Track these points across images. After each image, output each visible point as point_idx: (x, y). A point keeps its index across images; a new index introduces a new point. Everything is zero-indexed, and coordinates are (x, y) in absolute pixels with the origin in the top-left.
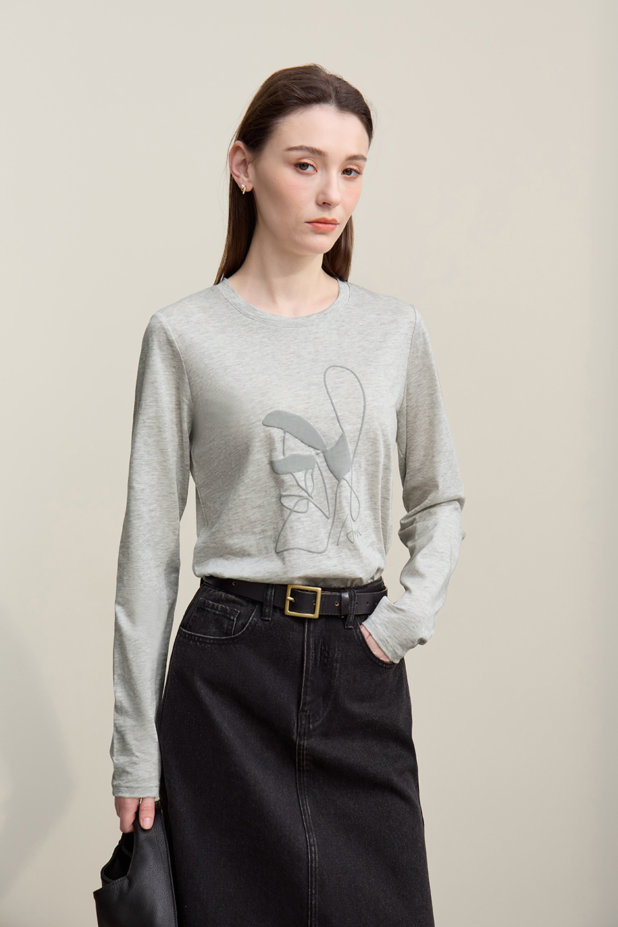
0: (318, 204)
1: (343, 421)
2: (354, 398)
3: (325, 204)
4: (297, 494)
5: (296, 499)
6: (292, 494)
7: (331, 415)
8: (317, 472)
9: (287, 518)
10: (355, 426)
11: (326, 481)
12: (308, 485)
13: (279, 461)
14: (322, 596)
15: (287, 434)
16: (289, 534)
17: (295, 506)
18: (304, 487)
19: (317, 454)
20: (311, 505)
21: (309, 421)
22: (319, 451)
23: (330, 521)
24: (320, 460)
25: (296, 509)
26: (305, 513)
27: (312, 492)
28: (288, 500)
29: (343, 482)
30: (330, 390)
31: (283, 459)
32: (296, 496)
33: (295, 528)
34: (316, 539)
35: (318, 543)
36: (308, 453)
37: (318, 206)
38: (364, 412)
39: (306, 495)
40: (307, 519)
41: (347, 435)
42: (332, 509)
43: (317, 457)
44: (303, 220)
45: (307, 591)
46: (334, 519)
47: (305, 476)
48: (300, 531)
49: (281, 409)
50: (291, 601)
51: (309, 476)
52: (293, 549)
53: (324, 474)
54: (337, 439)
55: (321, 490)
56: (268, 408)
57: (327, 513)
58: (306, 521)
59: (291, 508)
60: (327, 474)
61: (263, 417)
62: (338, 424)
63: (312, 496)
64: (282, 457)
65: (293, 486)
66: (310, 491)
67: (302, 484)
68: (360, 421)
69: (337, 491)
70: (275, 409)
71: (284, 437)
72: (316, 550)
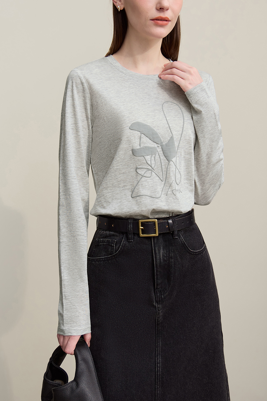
0: (157, 10)
1: (172, 129)
2: (178, 118)
3: (161, 9)
4: (146, 168)
5: (145, 170)
6: (143, 167)
7: (166, 126)
8: (157, 156)
9: (140, 180)
10: (179, 132)
11: (162, 161)
12: (152, 163)
13: (138, 149)
14: (158, 223)
15: (142, 134)
16: (141, 188)
17: (144, 174)
18: (150, 164)
19: (158, 147)
20: (153, 173)
21: (154, 129)
22: (159, 145)
23: (163, 182)
24: (159, 150)
25: (145, 175)
26: (150, 177)
27: (154, 167)
28: (141, 170)
29: (171, 163)
30: (165, 113)
31: (140, 149)
32: (145, 168)
33: (144, 185)
34: (155, 191)
35: (156, 193)
36: (153, 146)
37: (156, 11)
38: (183, 125)
39: (151, 168)
40: (150, 181)
41: (174, 136)
42: (164, 177)
43: (158, 148)
44: (149, 19)
45: (150, 222)
46: (165, 182)
47: (151, 158)
48: (146, 187)
49: (139, 121)
50: (142, 229)
51: (153, 158)
52: (143, 195)
53: (162, 158)
54: (169, 139)
55: (159, 166)
56: (132, 120)
57: (162, 179)
58: (150, 182)
59: (142, 174)
60: (163, 157)
61: (130, 125)
62: (170, 131)
63: (154, 169)
64: (139, 147)
65: (144, 163)
66: (153, 166)
67: (149, 163)
68: (181, 129)
69: (168, 167)
70: (136, 121)
71: (141, 136)
72: (155, 197)
